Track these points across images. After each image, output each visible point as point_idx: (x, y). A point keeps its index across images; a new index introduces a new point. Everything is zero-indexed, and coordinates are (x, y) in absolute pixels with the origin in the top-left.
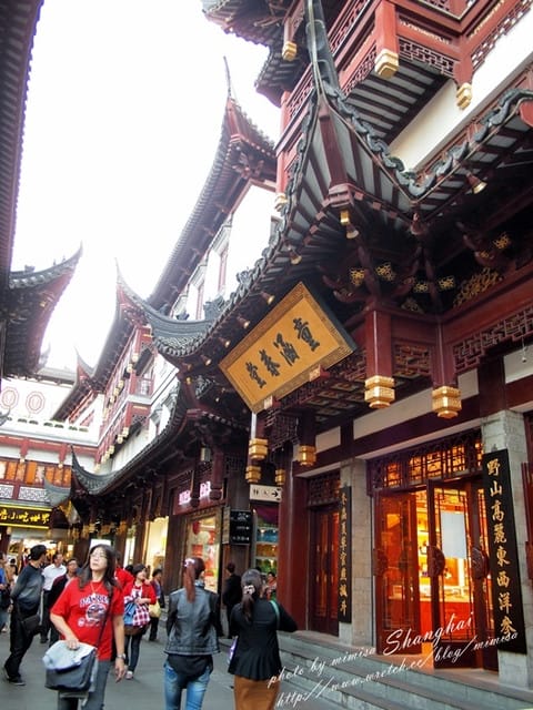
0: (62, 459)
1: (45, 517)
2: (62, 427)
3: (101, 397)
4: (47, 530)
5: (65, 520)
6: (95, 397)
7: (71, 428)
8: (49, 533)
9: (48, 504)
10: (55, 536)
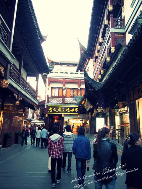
0: (80, 86)
1: (76, 109)
2: (78, 74)
3: (91, 60)
4: (77, 115)
5: (85, 110)
6: (89, 60)
7: (81, 74)
8: (79, 116)
9: (77, 104)
10: (81, 117)
